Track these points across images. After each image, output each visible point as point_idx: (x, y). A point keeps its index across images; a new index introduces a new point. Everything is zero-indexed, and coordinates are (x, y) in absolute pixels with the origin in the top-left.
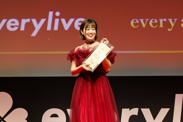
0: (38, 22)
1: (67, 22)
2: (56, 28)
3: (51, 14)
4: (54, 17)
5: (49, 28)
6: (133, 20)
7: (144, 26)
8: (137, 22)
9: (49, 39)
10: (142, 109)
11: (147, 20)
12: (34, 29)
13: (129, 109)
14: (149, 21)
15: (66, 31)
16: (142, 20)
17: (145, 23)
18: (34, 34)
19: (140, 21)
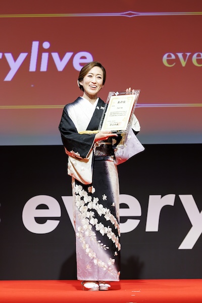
0: (15, 59)
1: (61, 58)
4: (41, 50)
5: (33, 68)
6: (166, 55)
7: (184, 64)
8: (173, 57)
9: (32, 86)
10: (181, 196)
11: (188, 54)
12: (8, 69)
13: (160, 196)
14: (191, 57)
15: (60, 72)
16: (180, 55)
17: (185, 59)
18: (9, 77)
19: (177, 57)
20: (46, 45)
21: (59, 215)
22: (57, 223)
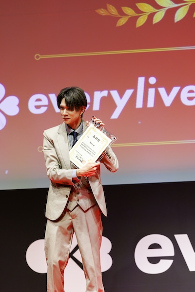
0: (121, 95)
1: (168, 92)
2: (151, 104)
3: (141, 81)
4: (147, 86)
5: (139, 104)
9: (140, 122)
12: (114, 106)
15: (168, 107)
18: (116, 115)
20: (152, 80)
21: (172, 254)
22: (171, 262)
